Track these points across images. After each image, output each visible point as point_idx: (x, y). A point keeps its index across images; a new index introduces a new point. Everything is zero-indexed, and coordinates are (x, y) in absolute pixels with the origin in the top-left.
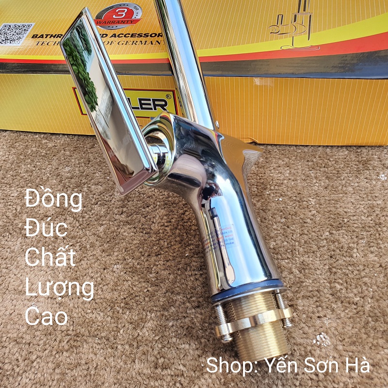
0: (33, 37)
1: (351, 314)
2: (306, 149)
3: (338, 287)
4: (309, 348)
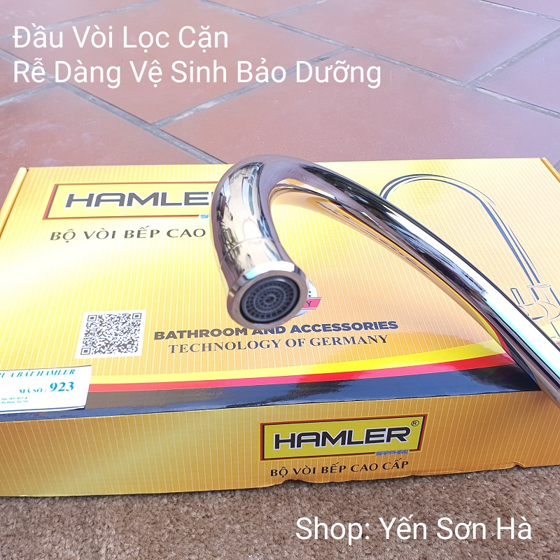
0: (156, 338)
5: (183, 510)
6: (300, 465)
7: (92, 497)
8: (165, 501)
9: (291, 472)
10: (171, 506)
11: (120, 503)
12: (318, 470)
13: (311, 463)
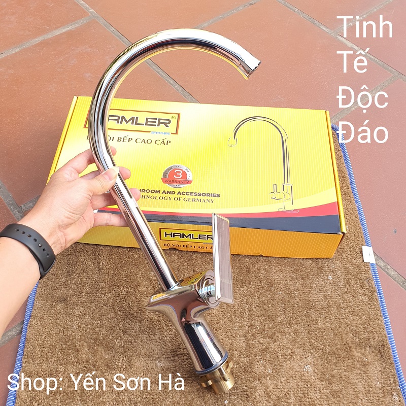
1: (320, 355)
2: (289, 260)
3: (313, 341)
4: (303, 373)
5: (131, 253)
6: (175, 243)
7: (99, 245)
8: (125, 249)
9: (172, 245)
10: (127, 252)
11: (109, 248)
12: (182, 246)
13: (179, 243)
